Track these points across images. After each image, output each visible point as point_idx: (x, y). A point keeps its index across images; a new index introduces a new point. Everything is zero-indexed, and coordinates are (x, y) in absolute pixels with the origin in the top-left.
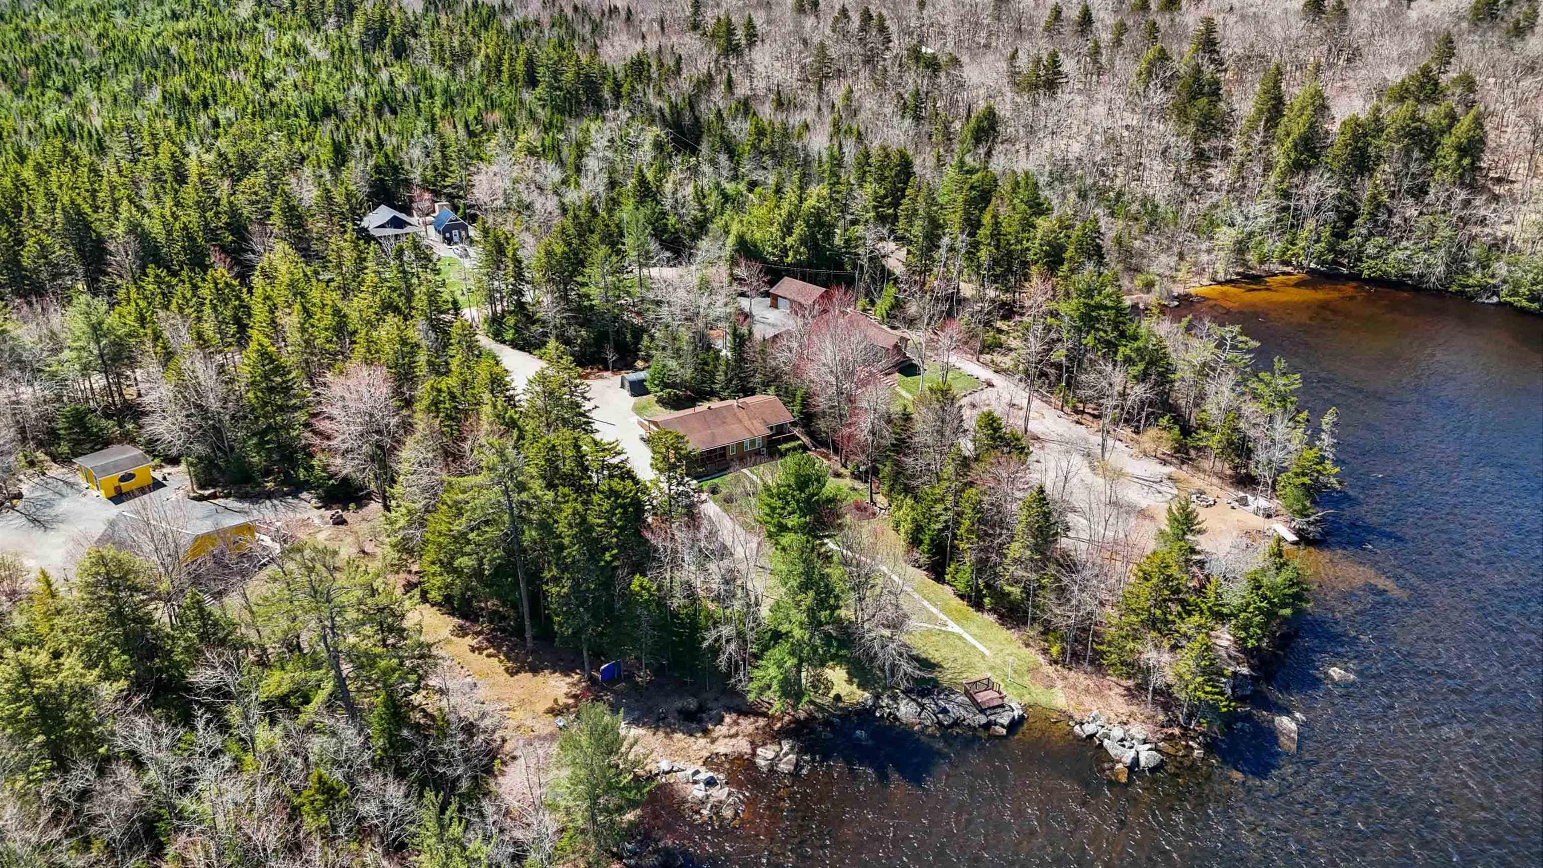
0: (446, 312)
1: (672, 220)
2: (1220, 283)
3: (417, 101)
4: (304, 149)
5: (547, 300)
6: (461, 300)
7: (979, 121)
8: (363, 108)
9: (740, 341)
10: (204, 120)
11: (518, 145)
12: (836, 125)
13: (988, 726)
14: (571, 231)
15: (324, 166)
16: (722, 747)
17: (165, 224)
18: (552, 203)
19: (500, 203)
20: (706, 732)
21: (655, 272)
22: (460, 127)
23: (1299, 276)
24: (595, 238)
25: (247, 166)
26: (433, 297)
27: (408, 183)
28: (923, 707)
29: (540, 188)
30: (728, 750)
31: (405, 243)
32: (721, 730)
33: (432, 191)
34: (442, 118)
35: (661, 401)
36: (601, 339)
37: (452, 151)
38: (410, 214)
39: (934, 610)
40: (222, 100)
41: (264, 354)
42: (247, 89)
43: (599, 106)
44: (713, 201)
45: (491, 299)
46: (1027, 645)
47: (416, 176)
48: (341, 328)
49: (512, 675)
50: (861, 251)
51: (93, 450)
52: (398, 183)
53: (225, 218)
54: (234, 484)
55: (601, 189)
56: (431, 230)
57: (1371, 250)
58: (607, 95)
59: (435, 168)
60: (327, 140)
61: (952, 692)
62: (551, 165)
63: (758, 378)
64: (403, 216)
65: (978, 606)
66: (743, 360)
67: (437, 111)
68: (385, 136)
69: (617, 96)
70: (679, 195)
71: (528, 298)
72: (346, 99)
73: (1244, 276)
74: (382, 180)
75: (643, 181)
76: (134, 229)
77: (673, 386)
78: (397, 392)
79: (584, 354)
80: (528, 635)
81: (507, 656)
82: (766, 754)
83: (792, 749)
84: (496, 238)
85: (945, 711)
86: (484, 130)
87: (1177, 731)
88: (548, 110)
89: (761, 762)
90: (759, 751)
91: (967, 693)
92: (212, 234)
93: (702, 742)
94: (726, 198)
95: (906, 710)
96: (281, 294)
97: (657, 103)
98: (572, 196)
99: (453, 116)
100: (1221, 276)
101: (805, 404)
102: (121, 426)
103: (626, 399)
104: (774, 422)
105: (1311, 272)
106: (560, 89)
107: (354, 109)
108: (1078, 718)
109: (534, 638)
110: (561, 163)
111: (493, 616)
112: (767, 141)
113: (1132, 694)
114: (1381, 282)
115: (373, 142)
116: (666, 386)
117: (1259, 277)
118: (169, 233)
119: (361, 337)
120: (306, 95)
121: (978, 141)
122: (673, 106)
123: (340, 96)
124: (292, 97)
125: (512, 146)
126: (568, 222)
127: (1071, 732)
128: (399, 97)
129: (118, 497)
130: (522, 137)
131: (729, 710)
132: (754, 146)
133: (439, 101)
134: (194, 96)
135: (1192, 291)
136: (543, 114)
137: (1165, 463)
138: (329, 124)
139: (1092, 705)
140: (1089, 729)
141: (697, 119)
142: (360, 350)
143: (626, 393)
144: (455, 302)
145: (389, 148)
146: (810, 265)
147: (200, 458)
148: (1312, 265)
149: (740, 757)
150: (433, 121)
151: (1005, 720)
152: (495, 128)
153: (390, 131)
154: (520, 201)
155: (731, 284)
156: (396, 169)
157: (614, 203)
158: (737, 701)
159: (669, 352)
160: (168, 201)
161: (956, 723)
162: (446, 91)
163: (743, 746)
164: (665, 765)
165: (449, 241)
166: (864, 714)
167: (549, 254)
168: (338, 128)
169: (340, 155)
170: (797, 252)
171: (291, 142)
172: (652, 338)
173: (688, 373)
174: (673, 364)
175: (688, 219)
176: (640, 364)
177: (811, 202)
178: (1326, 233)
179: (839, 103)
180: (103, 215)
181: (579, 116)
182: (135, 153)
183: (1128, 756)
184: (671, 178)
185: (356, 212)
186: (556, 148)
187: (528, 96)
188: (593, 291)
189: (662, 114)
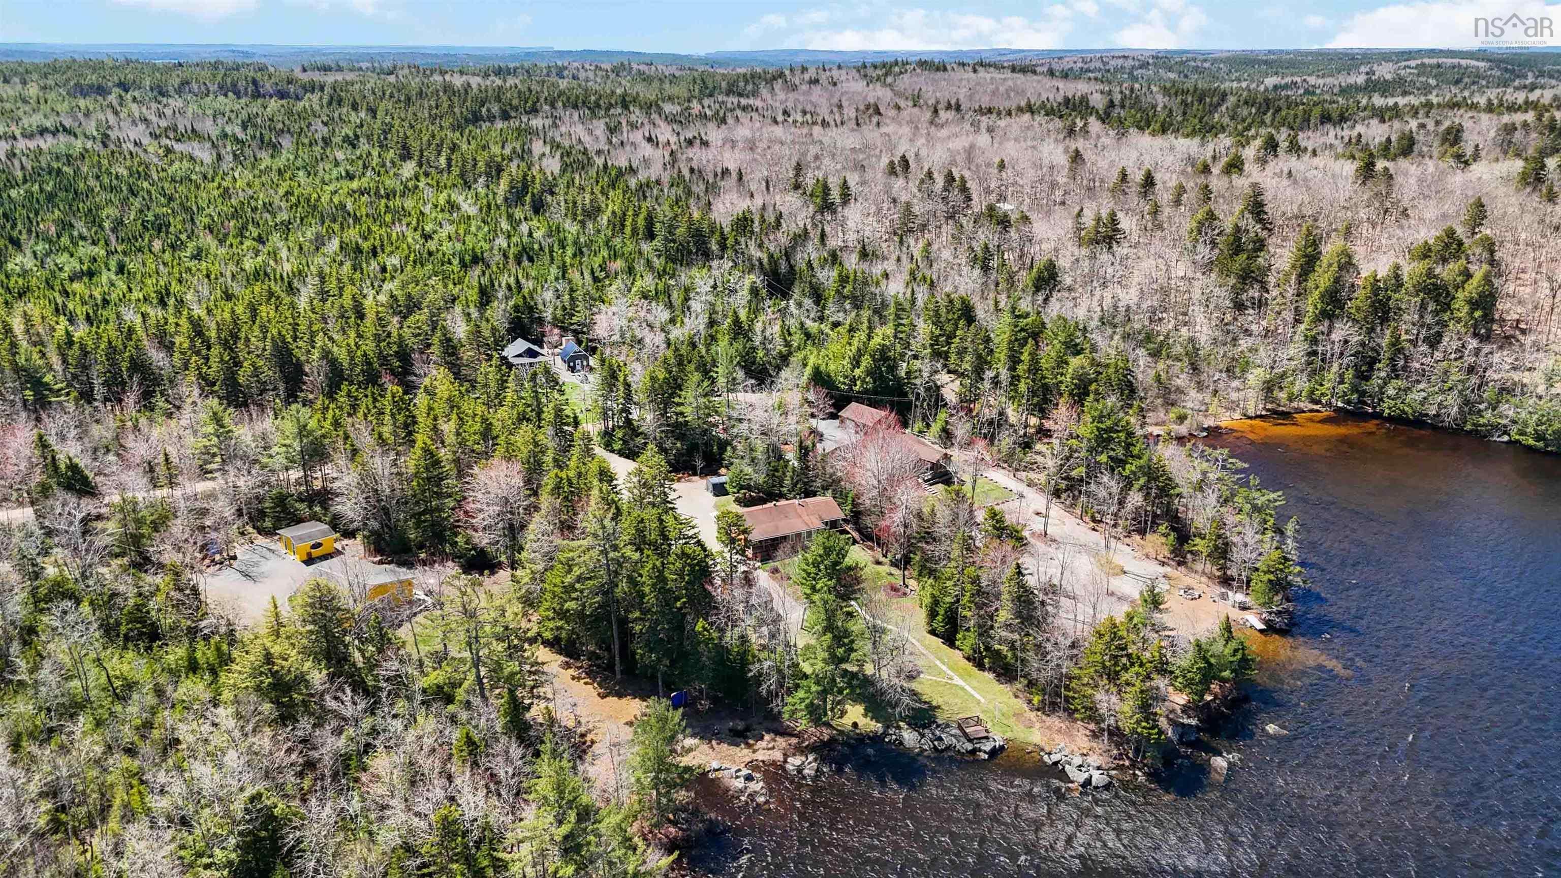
0: (568, 424)
1: (761, 353)
2: (1250, 418)
3: (551, 251)
4: (456, 291)
5: (649, 417)
6: (581, 417)
7: (1040, 272)
8: (505, 256)
9: (804, 452)
10: (374, 265)
11: (634, 290)
12: (912, 273)
13: (974, 752)
14: (672, 361)
15: (472, 305)
16: (761, 756)
17: (349, 352)
18: (660, 338)
19: (616, 338)
20: (749, 746)
21: (741, 396)
22: (587, 276)
23: (1326, 412)
24: (692, 367)
25: (412, 306)
26: (558, 412)
27: (541, 321)
28: (923, 736)
29: (651, 326)
30: (765, 758)
31: (540, 370)
32: (761, 744)
33: (561, 328)
34: (572, 265)
35: (738, 501)
36: (693, 448)
37: (579, 294)
38: (541, 347)
39: (944, 668)
40: (388, 249)
41: (427, 451)
42: (410, 240)
43: (707, 255)
44: (796, 339)
45: (605, 416)
46: (1016, 697)
47: (548, 315)
48: (487, 433)
49: (603, 697)
50: (918, 382)
51: (288, 525)
52: (532, 320)
53: (395, 348)
54: (396, 553)
55: (702, 327)
56: (558, 359)
57: (1391, 392)
58: (714, 247)
59: (564, 308)
60: (476, 284)
61: (948, 726)
62: (661, 307)
63: (818, 483)
64: (536, 348)
65: (980, 666)
66: (807, 467)
67: (568, 260)
68: (523, 281)
69: (723, 247)
70: (768, 334)
71: (634, 416)
72: (491, 249)
73: (1274, 412)
74: (519, 318)
75: (737, 321)
76: (326, 355)
77: (749, 488)
78: (528, 481)
79: (678, 462)
80: (617, 668)
81: (599, 684)
82: (794, 762)
83: (815, 760)
84: (611, 366)
85: (940, 739)
86: (607, 277)
87: (1127, 763)
88: (662, 259)
89: (789, 767)
90: (789, 760)
91: (960, 727)
92: (384, 359)
93: (746, 751)
94: (808, 335)
95: (909, 737)
96: (440, 408)
97: (756, 253)
98: (676, 333)
99: (581, 263)
100: (1251, 412)
101: (855, 504)
102: (310, 508)
103: (710, 498)
104: (829, 518)
105: (1338, 410)
106: (674, 241)
107: (498, 258)
108: (1047, 749)
109: (622, 672)
110: (670, 306)
111: (592, 656)
112: (849, 288)
113: (1095, 735)
114: (1399, 420)
115: (513, 285)
116: (742, 487)
117: (1289, 413)
118: (352, 359)
119: (501, 440)
120: (459, 246)
121: (1038, 289)
122: (771, 256)
123: (487, 246)
124: (447, 247)
125: (629, 290)
126: (669, 353)
127: (1041, 760)
128: (536, 246)
129: (309, 561)
130: (638, 283)
131: (768, 732)
132: (838, 291)
133: (570, 251)
134: (366, 246)
135: (1223, 424)
136: (658, 263)
137: (1163, 564)
138: (477, 270)
139: (1061, 741)
140: (1055, 758)
141: (792, 267)
142: (501, 450)
143: (710, 495)
144: (576, 418)
145: (525, 291)
146: (875, 392)
147: (373, 532)
148: (1340, 404)
149: (774, 763)
150: (564, 269)
151: (988, 747)
152: (617, 274)
153: (527, 277)
154: (633, 336)
155: (802, 406)
156: (531, 309)
157: (713, 339)
158: (776, 725)
159: (747, 460)
160: (353, 334)
161: (948, 748)
162: (576, 243)
163: (778, 756)
164: (715, 765)
165: (573, 369)
166: (875, 739)
167: (653, 379)
168: (484, 273)
169: (485, 296)
170: (863, 381)
171: (446, 286)
172: (734, 449)
173: (760, 478)
174: (749, 470)
175: (774, 353)
176: (723, 471)
177: (877, 341)
178: (1349, 375)
179: (917, 254)
180: (301, 343)
181: (689, 264)
182: (324, 295)
183: (1081, 777)
184: (762, 318)
185: (499, 344)
186: (667, 292)
187: (646, 247)
188: (687, 410)
189: (761, 263)
